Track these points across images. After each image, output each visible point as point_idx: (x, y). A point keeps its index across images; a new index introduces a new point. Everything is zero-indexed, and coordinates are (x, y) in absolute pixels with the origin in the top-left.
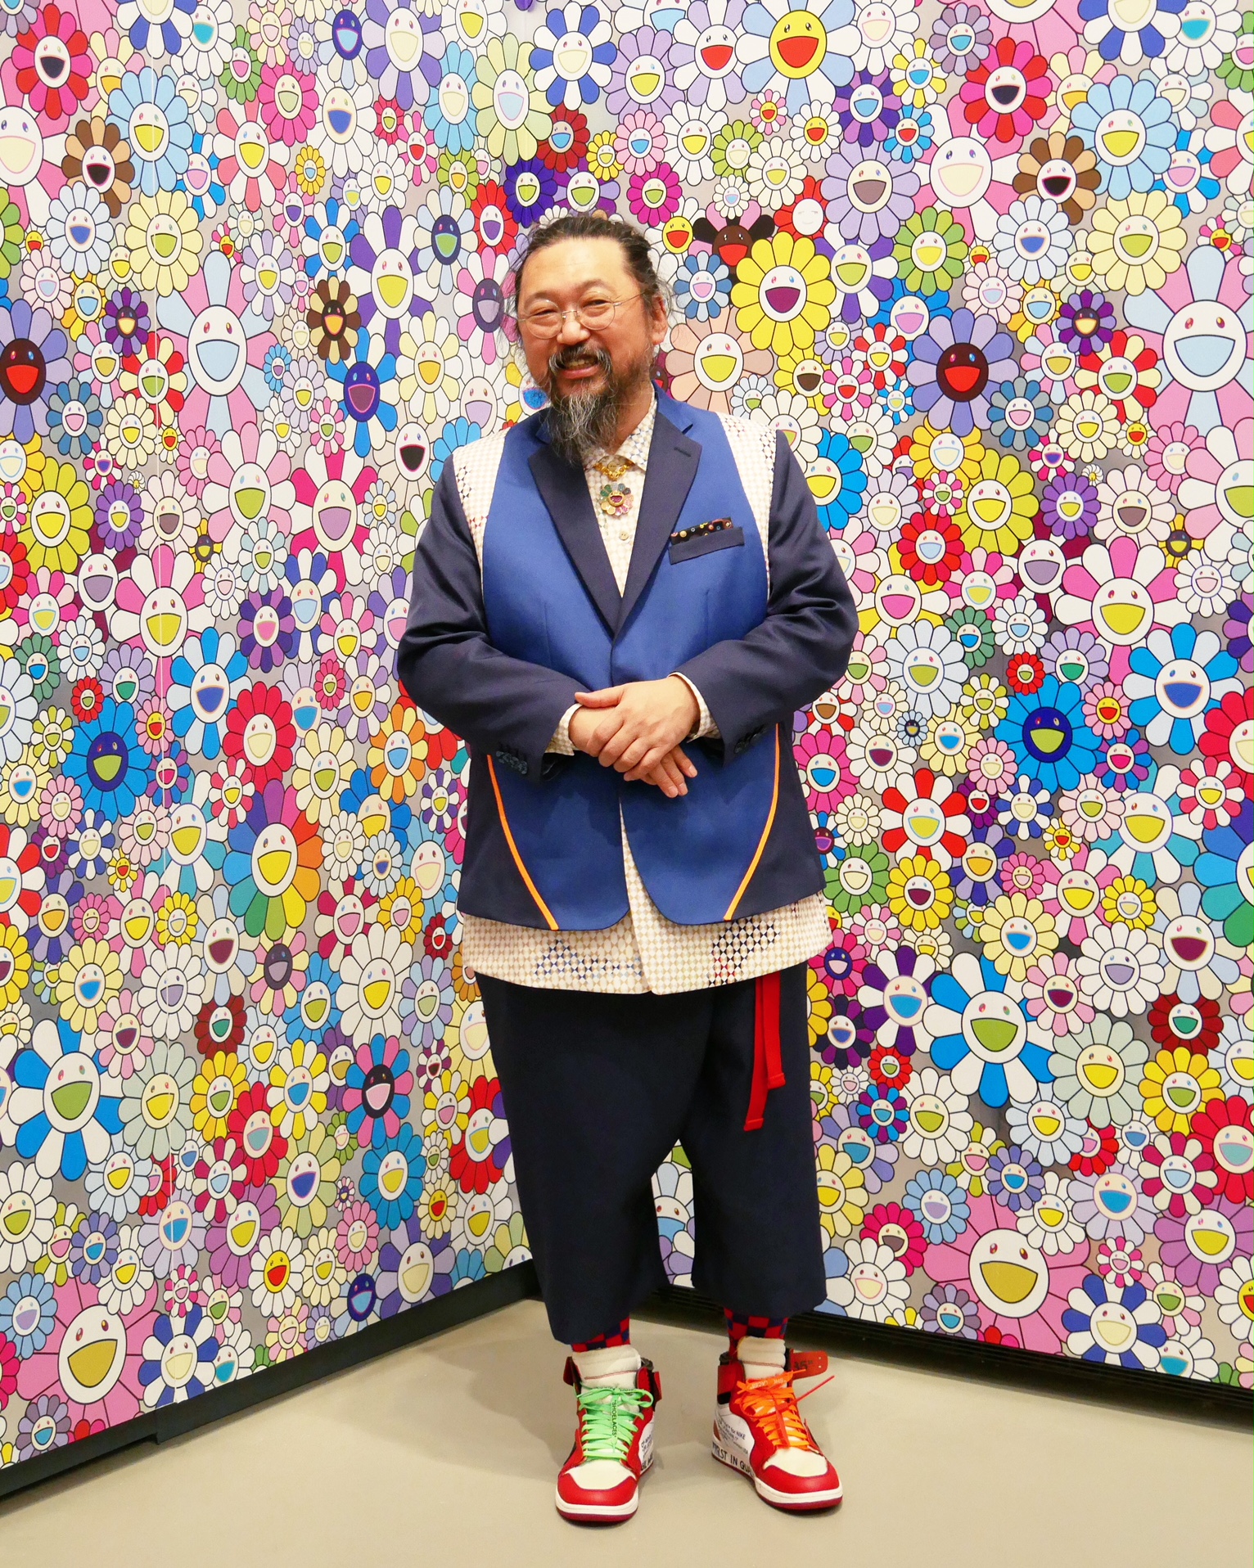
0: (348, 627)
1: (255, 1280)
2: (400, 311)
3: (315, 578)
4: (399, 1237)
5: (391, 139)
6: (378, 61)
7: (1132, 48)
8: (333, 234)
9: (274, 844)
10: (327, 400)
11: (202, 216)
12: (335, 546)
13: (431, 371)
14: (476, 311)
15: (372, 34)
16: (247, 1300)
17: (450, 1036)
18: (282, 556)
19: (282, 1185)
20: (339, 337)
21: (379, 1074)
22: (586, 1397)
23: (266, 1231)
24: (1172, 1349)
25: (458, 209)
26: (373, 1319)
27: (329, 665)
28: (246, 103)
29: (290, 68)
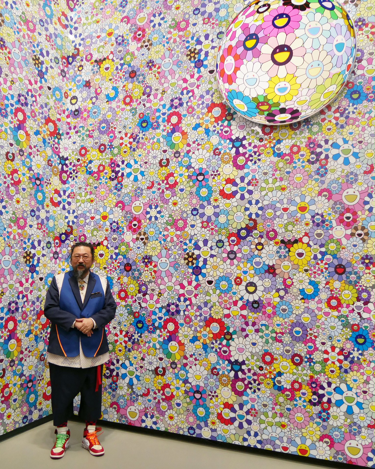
0: (28, 306)
1: (5, 418)
2: (40, 256)
3: (23, 298)
4: (33, 409)
5: (40, 229)
6: (38, 218)
7: (153, 219)
8: (29, 244)
9: (13, 343)
10: (26, 270)
11: (5, 240)
12: (26, 293)
13: (45, 266)
14: (54, 256)
15: (37, 213)
16: (3, 421)
17: (44, 374)
18: (17, 295)
19: (11, 401)
20: (29, 260)
21: (30, 381)
22: (58, 436)
23: (7, 409)
24: (158, 425)
25: (51, 240)
26: (27, 423)
27: (24, 313)
28: (14, 223)
29: (22, 218)
